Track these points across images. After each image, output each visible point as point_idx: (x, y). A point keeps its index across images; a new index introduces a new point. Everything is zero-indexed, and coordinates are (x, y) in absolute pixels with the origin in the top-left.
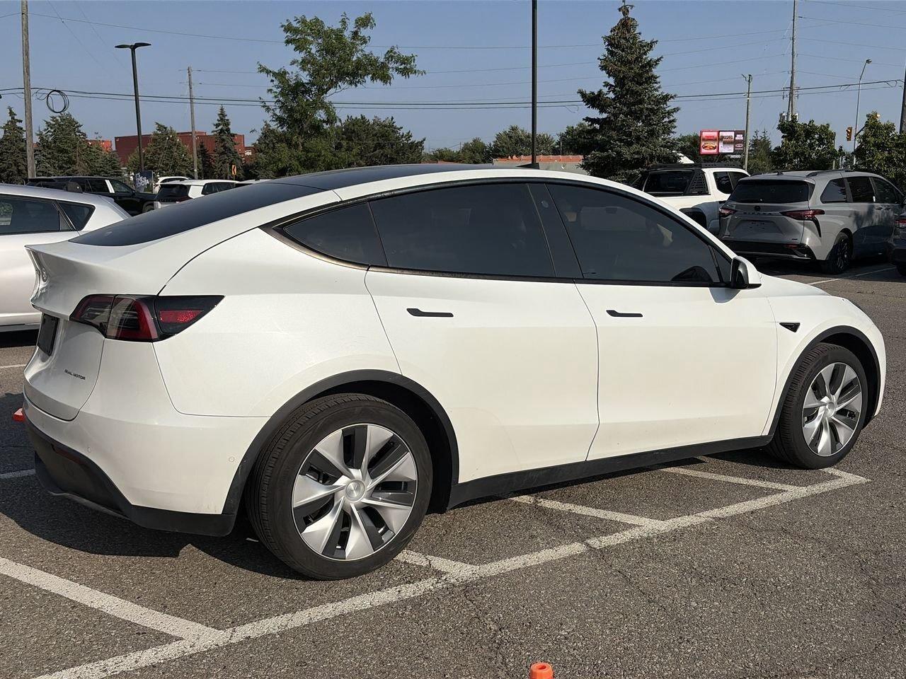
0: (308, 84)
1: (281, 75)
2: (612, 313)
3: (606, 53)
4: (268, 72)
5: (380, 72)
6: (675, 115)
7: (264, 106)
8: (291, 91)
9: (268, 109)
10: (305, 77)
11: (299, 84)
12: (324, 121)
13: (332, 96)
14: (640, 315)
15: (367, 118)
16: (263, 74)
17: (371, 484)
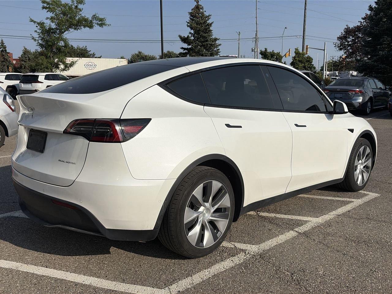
0: (55, 29)
1: (41, 24)
2: (297, 125)
3: (189, 19)
4: (35, 22)
5: (89, 24)
6: (219, 47)
7: (33, 39)
8: (46, 32)
9: (35, 40)
10: (53, 26)
11: (50, 29)
12: (63, 46)
13: (66, 35)
14: (305, 126)
15: (74, 46)
16: (32, 23)
17: (213, 210)
